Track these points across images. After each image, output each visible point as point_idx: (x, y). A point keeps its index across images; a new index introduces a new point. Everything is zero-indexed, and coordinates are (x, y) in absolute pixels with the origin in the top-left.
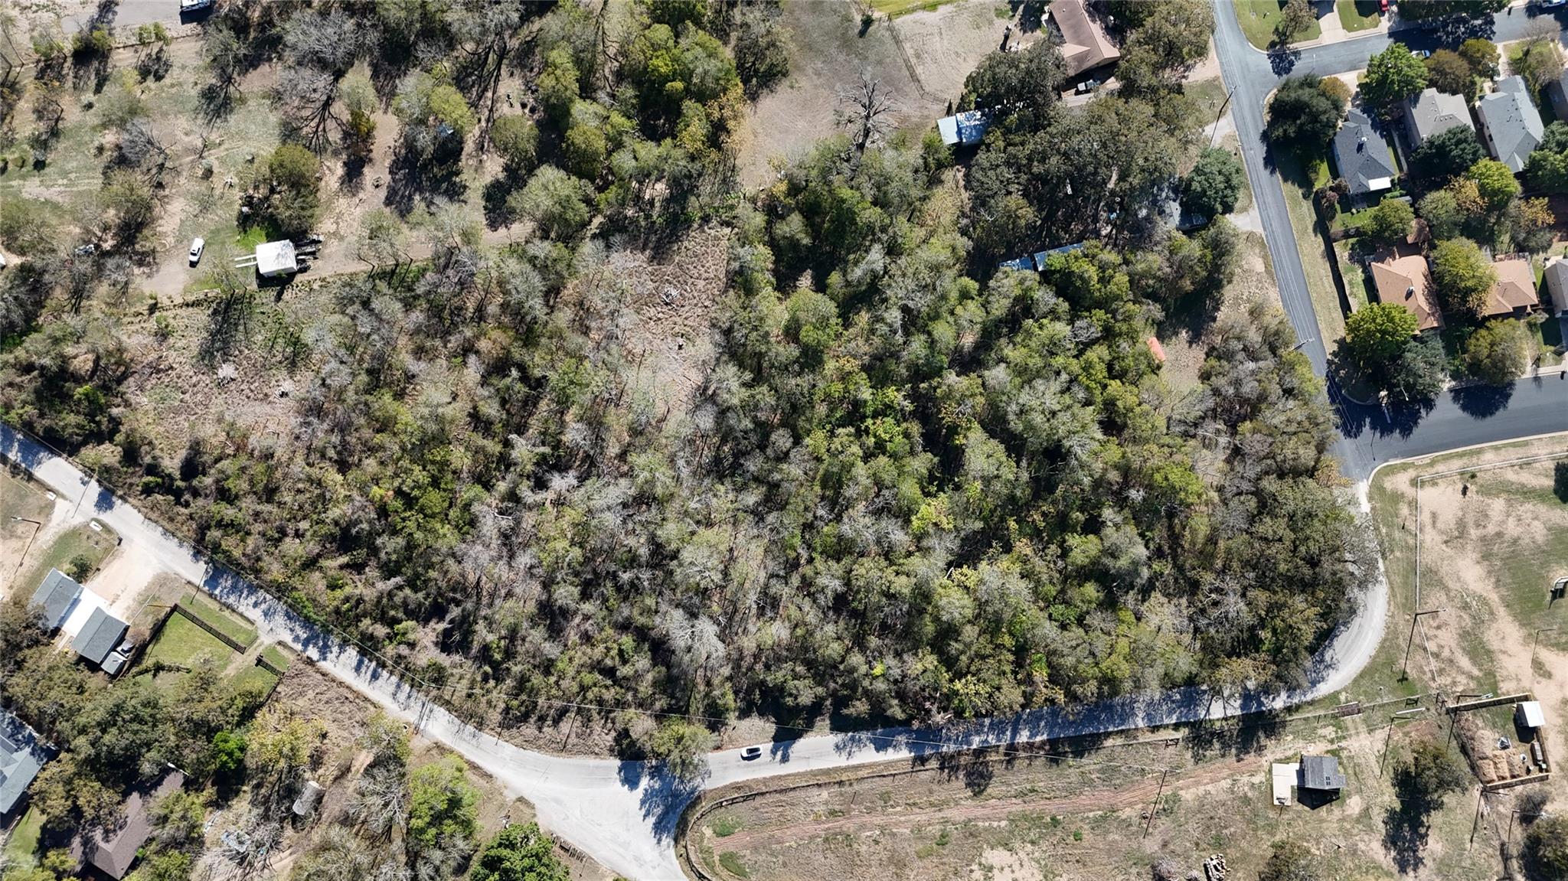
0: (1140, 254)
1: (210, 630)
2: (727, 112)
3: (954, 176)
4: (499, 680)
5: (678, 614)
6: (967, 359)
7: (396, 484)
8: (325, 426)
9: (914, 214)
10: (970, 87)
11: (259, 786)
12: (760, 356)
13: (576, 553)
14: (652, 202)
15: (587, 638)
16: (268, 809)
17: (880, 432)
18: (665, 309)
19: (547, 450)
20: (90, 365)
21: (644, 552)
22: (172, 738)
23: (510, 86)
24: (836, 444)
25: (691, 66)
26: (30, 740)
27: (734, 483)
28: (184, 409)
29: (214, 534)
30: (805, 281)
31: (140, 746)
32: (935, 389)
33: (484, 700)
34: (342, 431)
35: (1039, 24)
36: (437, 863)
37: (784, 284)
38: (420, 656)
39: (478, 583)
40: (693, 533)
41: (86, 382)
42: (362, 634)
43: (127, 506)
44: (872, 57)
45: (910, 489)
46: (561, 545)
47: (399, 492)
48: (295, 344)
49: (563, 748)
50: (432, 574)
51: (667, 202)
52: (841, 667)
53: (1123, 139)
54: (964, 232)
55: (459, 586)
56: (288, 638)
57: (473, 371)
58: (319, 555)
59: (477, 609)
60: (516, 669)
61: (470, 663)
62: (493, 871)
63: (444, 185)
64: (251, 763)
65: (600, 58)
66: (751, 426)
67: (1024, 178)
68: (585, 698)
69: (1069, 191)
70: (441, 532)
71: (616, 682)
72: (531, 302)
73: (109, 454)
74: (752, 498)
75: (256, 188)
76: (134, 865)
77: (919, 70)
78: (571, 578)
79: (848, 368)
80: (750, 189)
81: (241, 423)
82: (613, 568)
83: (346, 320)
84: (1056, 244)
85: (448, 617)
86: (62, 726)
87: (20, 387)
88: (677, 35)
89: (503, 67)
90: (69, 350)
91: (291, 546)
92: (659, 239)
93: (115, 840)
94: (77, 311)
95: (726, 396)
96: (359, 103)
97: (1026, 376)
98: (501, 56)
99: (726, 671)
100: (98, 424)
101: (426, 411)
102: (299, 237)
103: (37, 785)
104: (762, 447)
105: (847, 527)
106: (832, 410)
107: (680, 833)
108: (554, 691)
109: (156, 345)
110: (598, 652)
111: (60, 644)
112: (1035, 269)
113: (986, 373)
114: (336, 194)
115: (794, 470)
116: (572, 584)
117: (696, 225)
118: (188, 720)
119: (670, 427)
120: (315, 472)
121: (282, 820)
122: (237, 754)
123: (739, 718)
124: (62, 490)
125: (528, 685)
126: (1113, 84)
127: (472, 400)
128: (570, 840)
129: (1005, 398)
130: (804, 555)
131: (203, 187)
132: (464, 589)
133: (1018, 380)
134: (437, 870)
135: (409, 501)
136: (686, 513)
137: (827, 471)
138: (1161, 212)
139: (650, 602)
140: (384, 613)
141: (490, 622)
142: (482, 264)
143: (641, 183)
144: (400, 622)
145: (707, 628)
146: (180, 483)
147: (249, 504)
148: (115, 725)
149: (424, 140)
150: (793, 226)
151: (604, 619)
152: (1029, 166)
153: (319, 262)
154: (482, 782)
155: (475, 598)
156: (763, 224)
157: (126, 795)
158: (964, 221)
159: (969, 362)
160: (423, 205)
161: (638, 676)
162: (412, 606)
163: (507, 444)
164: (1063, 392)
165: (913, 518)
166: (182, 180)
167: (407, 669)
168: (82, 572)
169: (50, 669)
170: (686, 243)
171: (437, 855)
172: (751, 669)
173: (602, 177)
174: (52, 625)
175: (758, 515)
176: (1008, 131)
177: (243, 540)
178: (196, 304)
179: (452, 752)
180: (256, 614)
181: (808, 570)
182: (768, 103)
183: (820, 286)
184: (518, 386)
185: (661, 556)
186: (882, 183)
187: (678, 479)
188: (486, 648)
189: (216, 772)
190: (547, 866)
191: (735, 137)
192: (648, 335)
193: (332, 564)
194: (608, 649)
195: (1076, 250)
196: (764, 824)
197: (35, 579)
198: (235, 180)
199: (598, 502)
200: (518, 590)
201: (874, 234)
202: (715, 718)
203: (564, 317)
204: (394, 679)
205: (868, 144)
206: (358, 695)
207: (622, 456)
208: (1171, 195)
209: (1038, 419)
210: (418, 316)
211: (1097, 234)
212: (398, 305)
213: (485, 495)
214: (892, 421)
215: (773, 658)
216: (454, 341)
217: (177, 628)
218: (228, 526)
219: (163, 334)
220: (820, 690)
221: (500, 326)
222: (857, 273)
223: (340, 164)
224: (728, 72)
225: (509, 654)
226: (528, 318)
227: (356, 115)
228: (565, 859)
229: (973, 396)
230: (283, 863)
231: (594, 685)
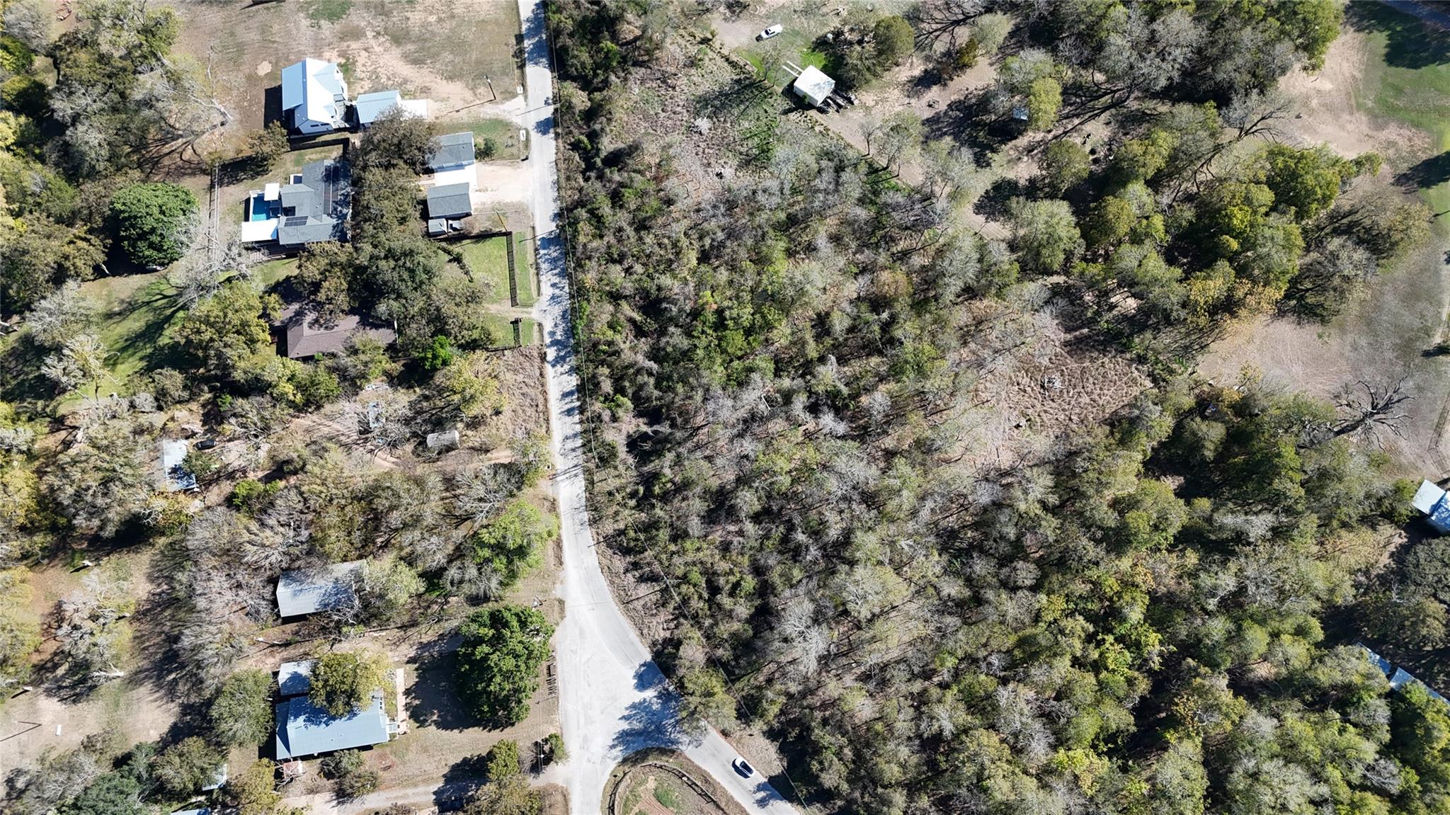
1: (511, 270)
2: (1251, 301)
3: (1392, 536)
4: (638, 507)
5: (809, 607)
6: (1244, 684)
7: (725, 304)
8: (724, 221)
9: (1324, 528)
11: (426, 398)
12: (1082, 495)
15: (725, 548)
16: (414, 418)
17: (1111, 656)
18: (1037, 389)
20: (630, 37)
21: (834, 533)
22: (416, 309)
23: (1098, 131)
24: (1067, 624)
25: (1260, 241)
26: (342, 217)
27: (950, 563)
28: (653, 121)
29: (582, 213)
31: (393, 291)
32: (1198, 675)
33: (615, 508)
34: (730, 235)
36: (467, 577)
37: (1155, 466)
38: (612, 432)
39: (699, 428)
40: (880, 563)
41: (617, 44)
42: (594, 376)
43: (554, 143)
44: (1418, 379)
45: (1089, 725)
46: (782, 464)
47: (720, 312)
48: (764, 151)
49: (626, 602)
50: (680, 388)
51: (1125, 318)
52: (880, 790)
54: (1357, 586)
55: (686, 416)
56: (548, 327)
57: (852, 288)
58: (626, 297)
59: (679, 444)
60: (658, 512)
61: (635, 473)
62: (492, 627)
63: (978, 149)
64: (439, 378)
65: (1189, 173)
66: (1012, 536)
68: (678, 586)
70: (716, 367)
71: (710, 601)
73: (580, 100)
74: (953, 588)
76: (305, 360)
78: (762, 493)
79: (1140, 580)
80: (1201, 373)
81: (675, 164)
82: (797, 520)
83: (815, 166)
84: (1429, 681)
85: (656, 427)
86: (369, 228)
87: (578, 7)
89: (1108, 113)
90: (631, 14)
91: (616, 272)
92: (1090, 337)
93: (317, 330)
95: (1019, 496)
96: (982, 39)
97: (1289, 751)
98: (1114, 105)
99: (794, 688)
100: (596, 75)
101: (799, 277)
102: (844, 85)
103: (315, 247)
104: (1005, 561)
105: (1006, 694)
106: (1089, 597)
107: (629, 760)
108: (664, 556)
109: (681, 64)
110: (723, 566)
111: (424, 182)
112: (1390, 680)
113: (1254, 712)
114: (898, 84)
115: (1012, 607)
116: (759, 499)
117: (1128, 356)
118: (438, 309)
119: (947, 472)
120: (684, 242)
121: (414, 435)
122: (439, 362)
123: (764, 733)
124: (530, 93)
125: (654, 532)
127: (834, 305)
128: (559, 669)
129: (1249, 749)
130: (945, 676)
132: (686, 421)
133: (1276, 748)
134: (461, 582)
135: (720, 324)
136: (892, 544)
137: (1035, 636)
139: (797, 574)
140: (622, 378)
141: (678, 461)
143: (1119, 286)
144: (625, 395)
145: (818, 641)
146: (598, 161)
147: (623, 218)
148: (397, 260)
149: (1003, 102)
150: (1212, 433)
151: (751, 548)
153: (837, 116)
154: (552, 560)
155: (686, 434)
156: (1186, 407)
157: (352, 311)
159: (1242, 686)
160: (950, 145)
161: (730, 615)
162: (643, 394)
163: (822, 360)
164: (1312, 802)
165: (1062, 751)
167: (594, 431)
168: (485, 153)
169: (402, 188)
170: (1106, 360)
171: (472, 572)
172: (812, 708)
174: (433, 165)
175: (944, 606)
177: (594, 236)
178: (733, 64)
179: (557, 516)
180: (547, 291)
181: (935, 692)
182: (1286, 329)
183: (1185, 495)
184: (876, 328)
185: (841, 552)
186: (1329, 474)
187: (914, 513)
188: (656, 476)
189: (414, 360)
190: (528, 667)
191: (1236, 325)
192: (1004, 394)
193: (627, 309)
194: (731, 572)
197: (455, 128)
198: (844, 13)
199: (841, 463)
200: (719, 462)
201: (1276, 506)
203: (961, 316)
204: (578, 428)
205: (1340, 438)
206: (546, 412)
207: (890, 454)
209: (1265, 798)
210: (863, 214)
212: (858, 193)
213: (770, 376)
214: (1130, 660)
215: (837, 721)
216: (865, 257)
217: (495, 248)
218: (597, 219)
219: (693, 63)
220: (845, 787)
221: (909, 277)
222: (1229, 520)
223: (922, 68)
224: (1284, 273)
225: (665, 498)
226: (935, 292)
227: (972, 45)
228: (543, 679)
229: (1227, 715)
230: (384, 462)
231: (695, 586)
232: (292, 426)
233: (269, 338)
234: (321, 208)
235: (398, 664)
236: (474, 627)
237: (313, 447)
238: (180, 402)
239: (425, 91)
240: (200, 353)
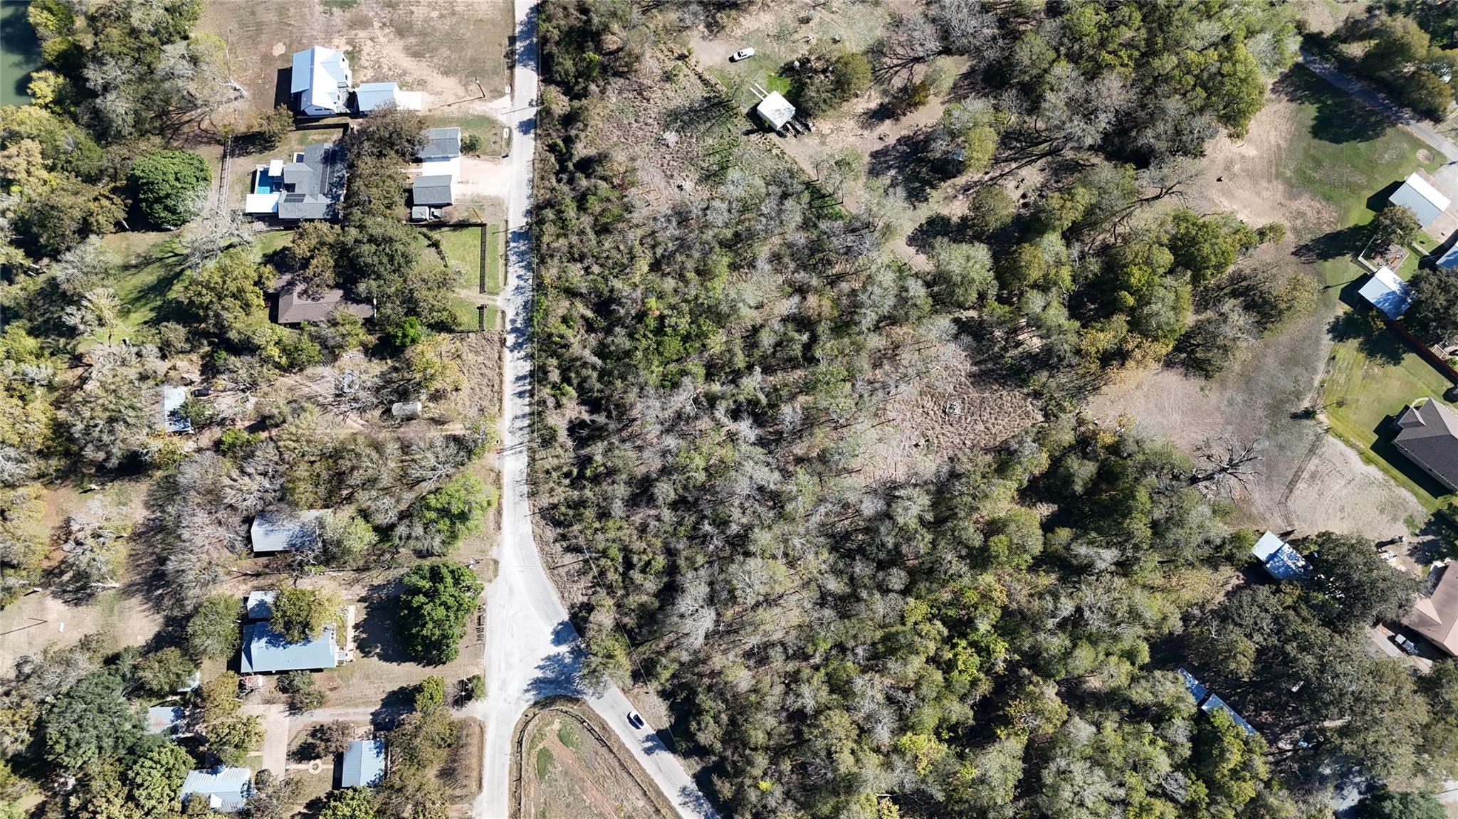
0: (1284, 793)
1: (483, 259)
2: (1138, 354)
3: (1231, 577)
4: (573, 485)
5: (704, 590)
6: (1078, 693)
7: (666, 312)
8: (677, 233)
9: (1170, 563)
10: (1320, 540)
12: (954, 515)
13: (701, 477)
14: (1018, 344)
15: (643, 529)
16: (384, 387)
17: (961, 659)
18: (939, 413)
19: (764, 401)
20: (614, 47)
21: (734, 529)
22: (393, 289)
23: (1033, 175)
24: (925, 627)
25: (1153, 299)
26: (337, 198)
27: (836, 562)
28: (625, 129)
29: (549, 214)
30: (1045, 510)
31: (374, 272)
32: (1031, 682)
33: (552, 484)
34: (681, 246)
35: (1427, 562)
36: (414, 534)
37: (1030, 493)
38: (555, 417)
39: (635, 420)
41: (600, 54)
42: (545, 365)
43: (533, 143)
44: (1281, 438)
45: (929, 716)
46: (700, 462)
47: (662, 318)
48: (723, 168)
49: (552, 569)
50: (618, 383)
51: (1030, 356)
52: (748, 752)
53: (1377, 711)
54: (1186, 618)
55: (622, 409)
56: (510, 315)
57: (788, 305)
58: (581, 295)
59: (614, 434)
60: (588, 493)
61: (572, 455)
62: (430, 580)
63: (917, 185)
64: (409, 353)
65: (1107, 226)
66: (890, 546)
67: (1274, 640)
68: (597, 559)
69: (1295, 689)
70: (653, 367)
71: (624, 575)
72: (868, 312)
73: (561, 104)
74: (834, 585)
75: (819, 59)
76: (294, 326)
77: (1301, 485)
78: (680, 486)
79: (995, 595)
80: (1088, 413)
81: (640, 174)
82: (708, 512)
83: (764, 190)
84: (1237, 708)
85: (595, 417)
86: (357, 212)
87: (567, 16)
88: (1171, 271)
89: (1044, 160)
90: (615, 27)
91: (575, 271)
92: (993, 370)
93: (305, 300)
94: (644, 13)
95: (900, 510)
96: (934, 81)
97: (1098, 757)
98: (1052, 152)
99: (685, 657)
100: (577, 83)
101: (733, 295)
102: (803, 114)
103: (307, 225)
104: (881, 566)
105: (862, 682)
106: (951, 604)
107: (542, 704)
108: (589, 532)
109: (658, 78)
110: (638, 545)
111: (412, 170)
112: (1201, 703)
113: (1077, 719)
114: (854, 115)
115: (880, 606)
116: (675, 490)
117: (1025, 391)
118: (411, 291)
119: (848, 481)
120: (638, 249)
121: (382, 403)
122: (408, 340)
123: (658, 693)
124: (516, 93)
125: (582, 510)
126: (1425, 666)
127: (766, 321)
128: (487, 620)
129: (1066, 750)
130: (817, 660)
131: (793, 25)
132: (623, 414)
133: (1089, 752)
134: (409, 537)
135: (660, 331)
136: (786, 541)
137: (898, 633)
138: (1340, 788)
139: (700, 559)
140: (569, 369)
141: (610, 449)
142: (874, 255)
143: (1028, 325)
144: (570, 384)
145: (707, 620)
146: (571, 166)
147: (586, 220)
148: (378, 245)
149: (939, 147)
150: (1083, 471)
151: (665, 532)
152: (1288, 641)
153: (794, 140)
154: (492, 525)
155: (621, 426)
156: (1066, 444)
157: (337, 286)
158: (1196, 612)
159: (1075, 696)
160: (888, 182)
161: (639, 588)
162: (586, 385)
163: (750, 368)
164: (1107, 800)
165: (909, 734)
166: (788, 8)
167: (540, 413)
168: (469, 148)
169: (390, 176)
170: (1004, 393)
171: (419, 530)
172: (701, 675)
173: (1010, 293)
174: (421, 155)
175: (823, 599)
176: (1305, 599)
177: (558, 236)
178: (705, 82)
179: (500, 488)
180: (513, 282)
181: (806, 672)
182: (1173, 379)
183: (1048, 526)
184: (799, 347)
185: (740, 544)
186: (1174, 520)
187: (807, 517)
188: (590, 459)
189: (388, 334)
190: (457, 618)
191: (1123, 373)
192: (909, 414)
193: (582, 309)
194: (645, 552)
195: (1245, 730)
196: (589, 768)
197: (445, 121)
198: (814, 42)
199: (749, 467)
200: (646, 454)
201: (1126, 541)
202: (643, 673)
203: (875, 342)
204: (527, 410)
205: (1201, 485)
206: (500, 392)
207: (799, 460)
208: (1363, 786)
209: (1067, 793)
210: (802, 238)
211: (1273, 741)
212: (798, 218)
213: (701, 380)
214: (978, 663)
215: (719, 689)
216: (801, 276)
217: (470, 237)
218: (561, 221)
219: (668, 77)
220: (718, 745)
221: (836, 302)
222: (1082, 550)
223: (879, 101)
224: (1172, 331)
225: (596, 479)
226: (856, 317)
227: (924, 86)
228: (471, 627)
229: (1049, 720)
230: (354, 423)
231: (612, 560)
232: (278, 384)
233: (263, 303)
234: (318, 188)
235: (350, 602)
236: (415, 579)
237: (294, 405)
238: (182, 352)
239: (422, 84)
240: (201, 312)
